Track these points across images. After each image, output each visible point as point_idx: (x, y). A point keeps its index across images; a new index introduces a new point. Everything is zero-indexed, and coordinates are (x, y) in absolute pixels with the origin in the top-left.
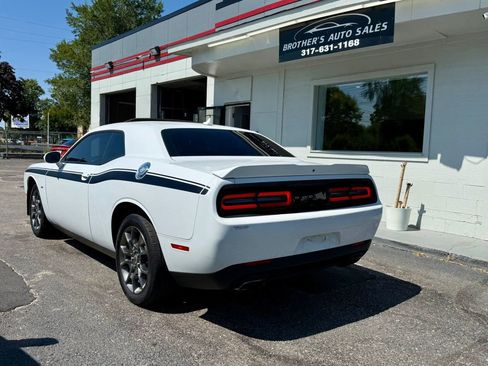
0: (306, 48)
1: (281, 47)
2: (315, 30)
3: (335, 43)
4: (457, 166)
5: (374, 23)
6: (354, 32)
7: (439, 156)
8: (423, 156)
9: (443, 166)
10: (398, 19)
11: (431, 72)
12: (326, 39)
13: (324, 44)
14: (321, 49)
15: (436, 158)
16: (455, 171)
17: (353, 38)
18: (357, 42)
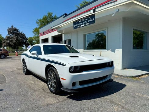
0: (78, 26)
1: (74, 26)
2: (80, 21)
3: (84, 24)
4: (114, 52)
5: (91, 19)
6: (88, 21)
7: (110, 49)
8: (106, 50)
9: (111, 52)
10: (96, 18)
11: (107, 30)
12: (82, 23)
13: (82, 25)
14: (81, 26)
15: (109, 50)
16: (114, 53)
17: (87, 23)
18: (88, 24)
